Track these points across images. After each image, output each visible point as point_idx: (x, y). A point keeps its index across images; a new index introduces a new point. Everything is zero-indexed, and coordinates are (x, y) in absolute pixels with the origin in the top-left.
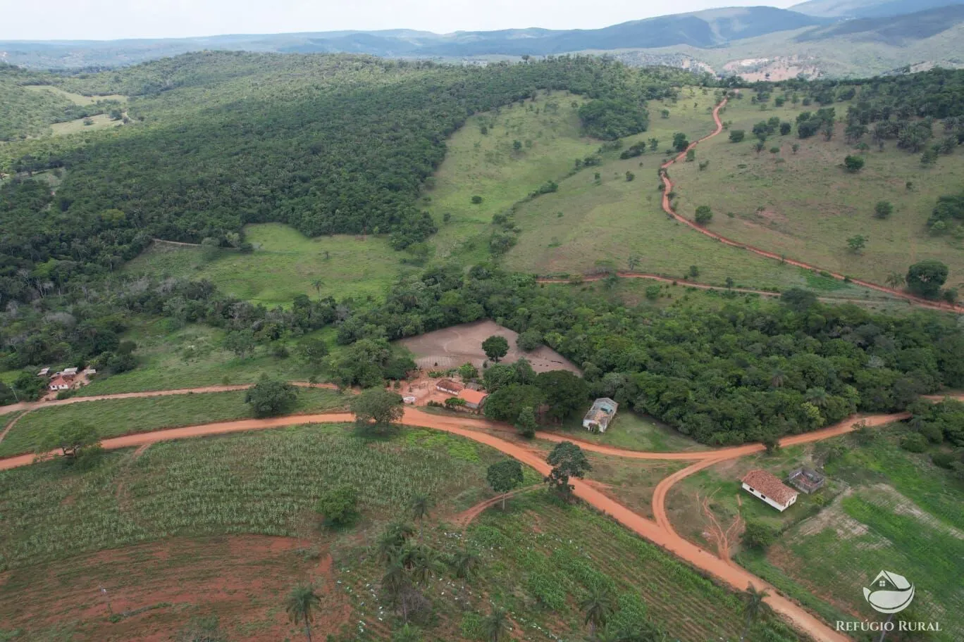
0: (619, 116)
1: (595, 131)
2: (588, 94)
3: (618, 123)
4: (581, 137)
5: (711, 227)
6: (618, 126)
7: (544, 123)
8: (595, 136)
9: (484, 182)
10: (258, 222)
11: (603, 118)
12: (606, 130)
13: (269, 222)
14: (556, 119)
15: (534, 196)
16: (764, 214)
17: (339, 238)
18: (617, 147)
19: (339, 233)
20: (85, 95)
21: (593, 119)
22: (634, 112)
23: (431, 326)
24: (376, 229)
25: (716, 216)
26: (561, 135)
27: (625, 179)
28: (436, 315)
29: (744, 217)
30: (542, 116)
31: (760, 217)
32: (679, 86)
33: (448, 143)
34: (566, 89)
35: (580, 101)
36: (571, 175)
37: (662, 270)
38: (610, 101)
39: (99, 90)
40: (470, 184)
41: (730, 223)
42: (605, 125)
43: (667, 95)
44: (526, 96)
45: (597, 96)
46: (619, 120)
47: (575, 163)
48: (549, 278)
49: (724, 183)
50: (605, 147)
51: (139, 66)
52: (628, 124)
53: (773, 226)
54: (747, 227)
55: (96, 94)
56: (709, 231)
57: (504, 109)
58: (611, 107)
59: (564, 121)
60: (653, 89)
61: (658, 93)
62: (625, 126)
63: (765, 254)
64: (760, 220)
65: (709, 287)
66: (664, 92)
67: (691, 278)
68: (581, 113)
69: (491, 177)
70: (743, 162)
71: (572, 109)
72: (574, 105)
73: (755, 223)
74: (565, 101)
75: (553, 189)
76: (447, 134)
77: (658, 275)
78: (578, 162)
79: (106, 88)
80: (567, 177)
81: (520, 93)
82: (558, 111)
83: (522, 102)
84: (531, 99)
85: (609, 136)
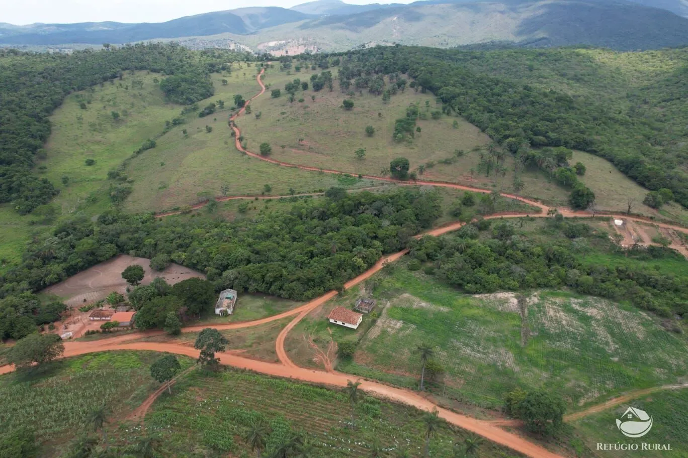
0: (192, 87)
1: (176, 99)
2: (165, 71)
3: (192, 92)
4: (167, 104)
5: (271, 156)
6: (192, 94)
7: (134, 96)
8: (177, 103)
9: (93, 147)
11: (180, 89)
12: (184, 97)
14: (143, 92)
15: (139, 152)
16: (303, 143)
18: (195, 109)
21: (173, 90)
22: (202, 83)
23: (72, 271)
25: (274, 148)
26: (150, 104)
27: (206, 131)
29: (291, 147)
30: (131, 91)
31: (302, 145)
32: (230, 62)
33: (51, 119)
34: (146, 68)
35: (161, 77)
36: (164, 133)
37: (246, 191)
38: (183, 76)
41: (283, 152)
42: (182, 94)
43: (223, 69)
44: (114, 76)
45: (172, 73)
46: (192, 89)
47: (165, 124)
48: (163, 213)
49: (274, 125)
50: (186, 110)
52: (200, 92)
53: (311, 150)
54: (296, 153)
56: (271, 159)
57: (97, 88)
58: (185, 80)
59: (151, 93)
60: (212, 65)
61: (216, 68)
62: (197, 93)
63: (309, 169)
64: (302, 147)
65: (280, 197)
66: (221, 66)
67: (266, 193)
68: (163, 87)
69: (99, 143)
70: (284, 111)
71: (154, 84)
72: (156, 80)
73: (299, 150)
74: (148, 79)
75: (153, 145)
76: (49, 111)
77: (244, 195)
78: (167, 123)
80: (161, 135)
81: (109, 74)
82: (143, 86)
83: (112, 82)
84: (119, 78)
85: (187, 101)
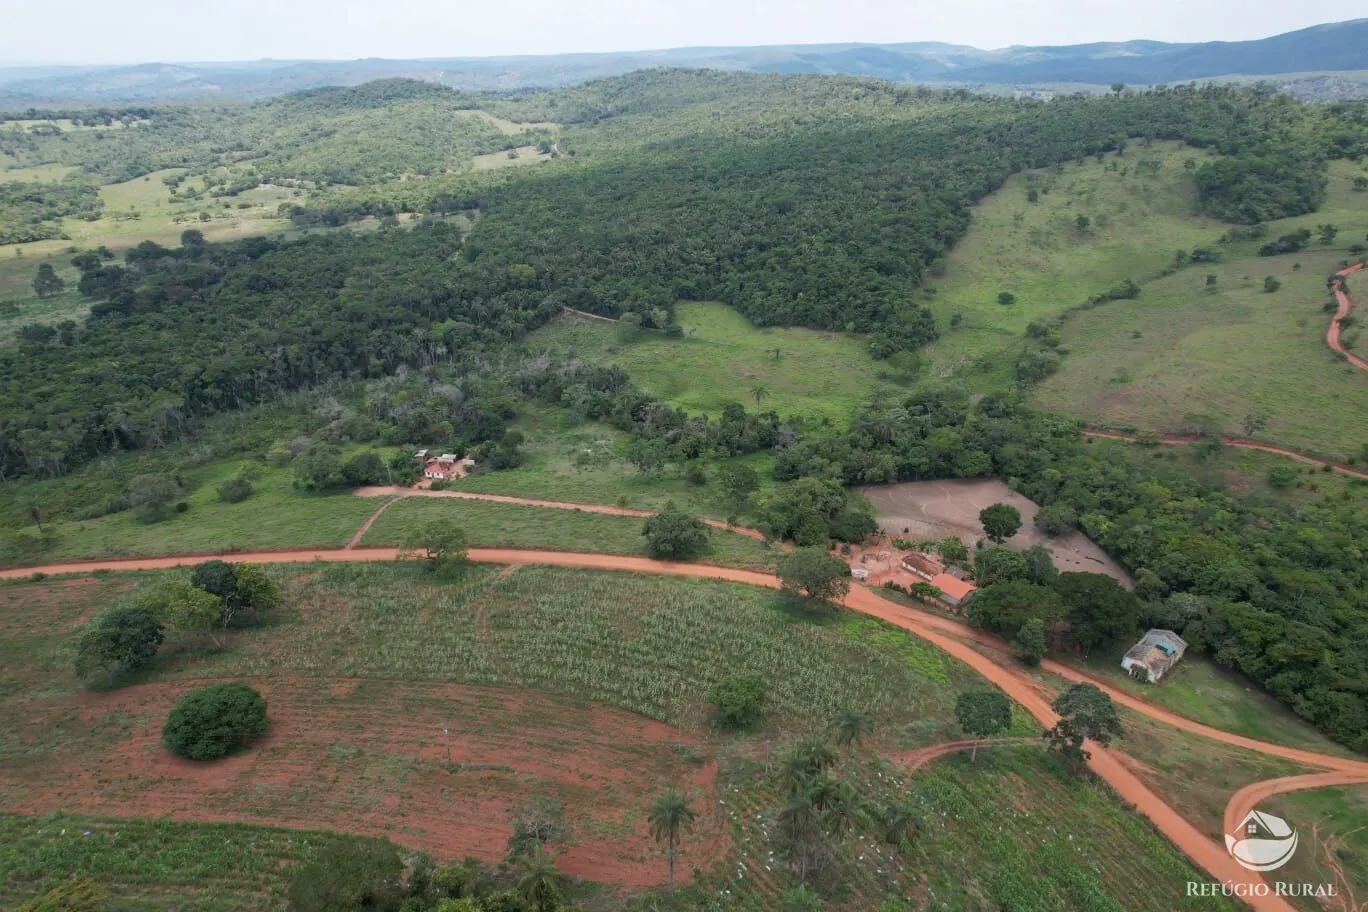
0: (1269, 185)
1: (1220, 208)
2: (1218, 147)
3: (1264, 197)
4: (1196, 215)
6: (1263, 201)
7: (1133, 190)
8: (1218, 216)
9: (1020, 273)
10: (694, 299)
11: (1238, 187)
12: (1241, 206)
13: (709, 300)
14: (1154, 186)
15: (1100, 301)
17: (799, 332)
18: (1255, 236)
19: (798, 325)
21: (1218, 188)
22: (1299, 180)
23: (908, 474)
24: (851, 325)
26: (1160, 211)
27: (1262, 288)
28: (918, 459)
30: (1130, 180)
33: (974, 211)
34: (1179, 137)
35: (1202, 158)
36: (1165, 274)
37: (1308, 444)
38: (1258, 160)
39: (531, 116)
40: (999, 274)
42: (1240, 199)
44: (1108, 148)
45: (1234, 151)
46: (1268, 192)
47: (1174, 256)
48: (1102, 429)
51: (579, 87)
52: (1285, 199)
55: (527, 121)
57: (1068, 166)
58: (1257, 170)
59: (1169, 190)
60: (1344, 142)
61: (1352, 150)
62: (1277, 202)
66: (1366, 146)
68: (1199, 178)
69: (1034, 267)
71: (1184, 170)
72: (1190, 164)
74: (1173, 158)
75: (1131, 293)
76: (975, 198)
77: (1298, 451)
78: (1180, 255)
79: (539, 113)
80: (1158, 278)
81: (1100, 143)
82: (1160, 172)
83: (1100, 157)
84: (1116, 152)
85: (1244, 217)
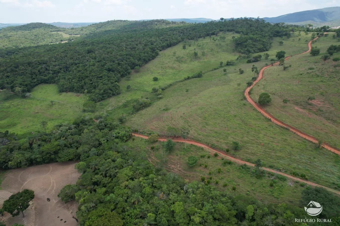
0: (254, 43)
1: (240, 50)
2: (243, 33)
3: (253, 46)
4: (234, 52)
5: (267, 109)
6: (252, 47)
7: (217, 45)
8: (240, 52)
9: (168, 70)
11: (246, 43)
12: (246, 49)
14: (223, 44)
15: (189, 78)
16: (313, 102)
17: (70, 94)
18: (248, 57)
20: (70, 35)
21: (241, 44)
22: (263, 42)
24: (86, 91)
25: (276, 100)
26: (224, 51)
27: (239, 73)
28: (36, 155)
29: (297, 104)
30: (217, 42)
31: (310, 104)
32: (293, 31)
34: (234, 31)
35: (237, 36)
36: (215, 69)
37: (214, 141)
38: (252, 36)
39: (75, 33)
40: (160, 71)
41: (284, 107)
42: (246, 47)
43: (286, 35)
44: (213, 34)
45: (247, 34)
46: (254, 45)
47: (220, 64)
48: (142, 133)
49: (293, 78)
50: (240, 57)
52: (259, 47)
53: (319, 112)
54: (297, 111)
56: (266, 112)
57: (201, 39)
58: (251, 39)
59: (227, 45)
60: (278, 32)
61: (280, 34)
62: (257, 48)
63: (304, 136)
64: (309, 107)
65: (243, 163)
66: (284, 33)
67: (233, 152)
68: (236, 40)
69: (173, 68)
70: (314, 67)
71: (233, 39)
72: (233, 37)
73: (304, 109)
74: (230, 37)
75: (199, 76)
76: (164, 48)
77: (207, 144)
79: (77, 32)
80: (212, 70)
81: (211, 32)
82: (225, 40)
83: (210, 36)
84: (215, 35)
85: (247, 52)
